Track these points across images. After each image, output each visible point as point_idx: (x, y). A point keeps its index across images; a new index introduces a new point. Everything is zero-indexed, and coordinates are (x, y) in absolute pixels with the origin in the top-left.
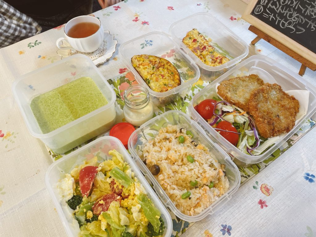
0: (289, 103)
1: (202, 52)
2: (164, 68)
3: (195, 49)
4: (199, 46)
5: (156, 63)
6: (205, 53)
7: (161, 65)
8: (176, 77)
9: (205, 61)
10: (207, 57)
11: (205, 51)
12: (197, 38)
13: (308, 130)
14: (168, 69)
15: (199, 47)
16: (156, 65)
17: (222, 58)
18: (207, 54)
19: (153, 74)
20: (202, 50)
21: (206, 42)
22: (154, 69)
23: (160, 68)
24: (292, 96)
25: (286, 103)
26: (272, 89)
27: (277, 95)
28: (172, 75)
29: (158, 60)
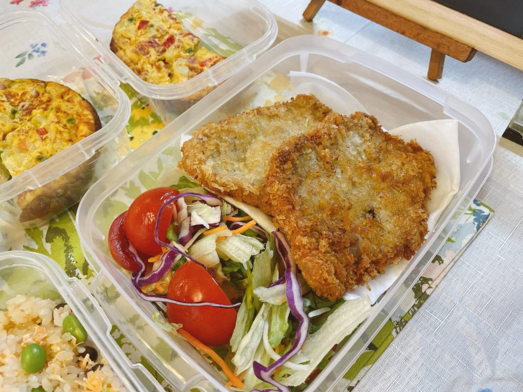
0: (403, 164)
1: (164, 51)
2: (46, 109)
3: (142, 46)
4: (154, 37)
5: (24, 98)
6: (170, 53)
7: (40, 101)
8: (82, 131)
9: (170, 75)
10: (175, 64)
11: (172, 47)
12: (151, 18)
13: (469, 237)
14: (58, 110)
15: (157, 40)
16: (22, 104)
18: (179, 56)
19: (13, 129)
20: (162, 48)
21: (176, 25)
22: (17, 115)
23: (34, 112)
24: (412, 141)
25: (394, 167)
26: (348, 129)
27: (364, 146)
28: (69, 125)
29: (31, 90)
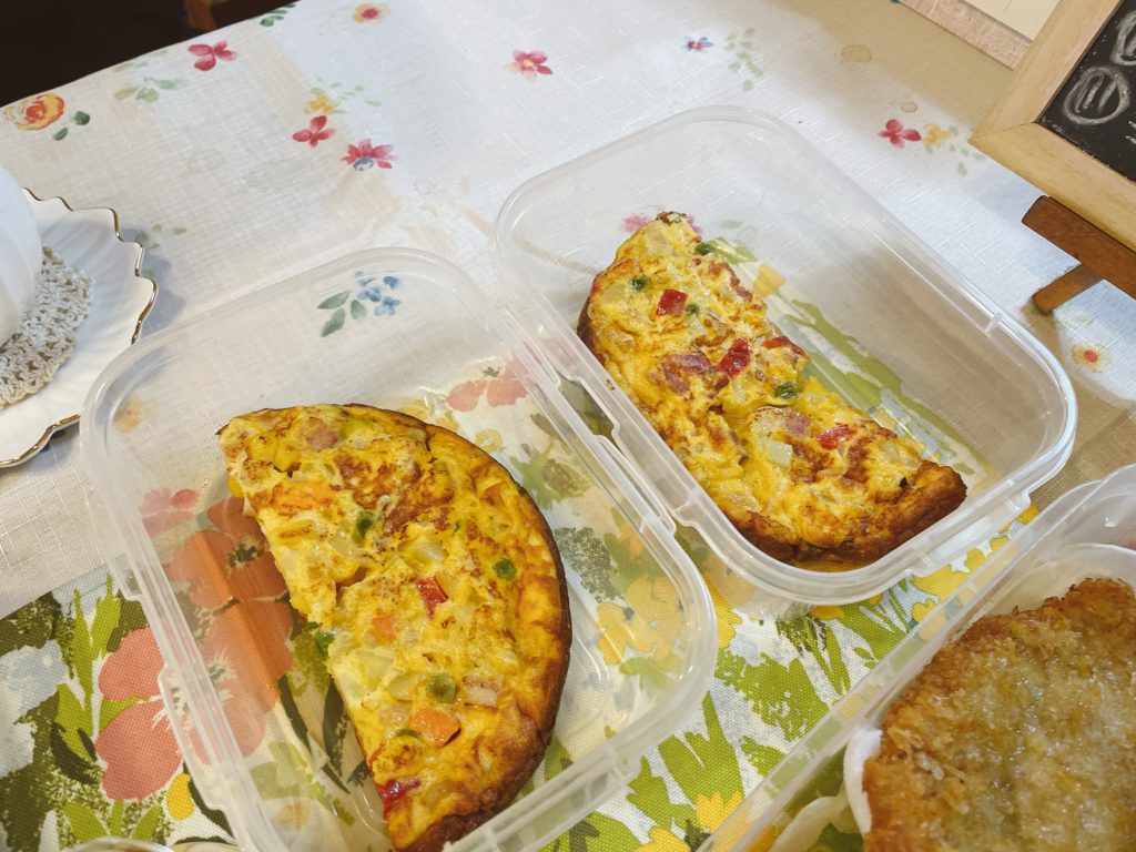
1: (723, 384)
2: (442, 525)
3: (673, 366)
4: (699, 342)
5: (387, 483)
6: (740, 393)
7: (427, 495)
8: (534, 607)
10: (756, 430)
11: (740, 378)
12: (689, 284)
14: (473, 532)
15: (704, 349)
16: (385, 498)
17: (866, 440)
18: (762, 405)
19: (360, 574)
20: (721, 374)
21: (751, 313)
22: (371, 536)
23: (414, 528)
28: (501, 584)
29: (405, 461)
